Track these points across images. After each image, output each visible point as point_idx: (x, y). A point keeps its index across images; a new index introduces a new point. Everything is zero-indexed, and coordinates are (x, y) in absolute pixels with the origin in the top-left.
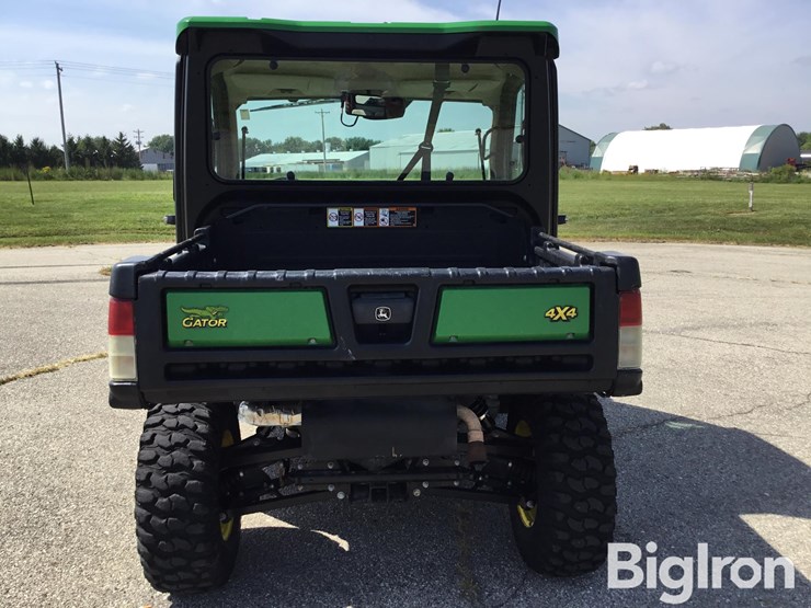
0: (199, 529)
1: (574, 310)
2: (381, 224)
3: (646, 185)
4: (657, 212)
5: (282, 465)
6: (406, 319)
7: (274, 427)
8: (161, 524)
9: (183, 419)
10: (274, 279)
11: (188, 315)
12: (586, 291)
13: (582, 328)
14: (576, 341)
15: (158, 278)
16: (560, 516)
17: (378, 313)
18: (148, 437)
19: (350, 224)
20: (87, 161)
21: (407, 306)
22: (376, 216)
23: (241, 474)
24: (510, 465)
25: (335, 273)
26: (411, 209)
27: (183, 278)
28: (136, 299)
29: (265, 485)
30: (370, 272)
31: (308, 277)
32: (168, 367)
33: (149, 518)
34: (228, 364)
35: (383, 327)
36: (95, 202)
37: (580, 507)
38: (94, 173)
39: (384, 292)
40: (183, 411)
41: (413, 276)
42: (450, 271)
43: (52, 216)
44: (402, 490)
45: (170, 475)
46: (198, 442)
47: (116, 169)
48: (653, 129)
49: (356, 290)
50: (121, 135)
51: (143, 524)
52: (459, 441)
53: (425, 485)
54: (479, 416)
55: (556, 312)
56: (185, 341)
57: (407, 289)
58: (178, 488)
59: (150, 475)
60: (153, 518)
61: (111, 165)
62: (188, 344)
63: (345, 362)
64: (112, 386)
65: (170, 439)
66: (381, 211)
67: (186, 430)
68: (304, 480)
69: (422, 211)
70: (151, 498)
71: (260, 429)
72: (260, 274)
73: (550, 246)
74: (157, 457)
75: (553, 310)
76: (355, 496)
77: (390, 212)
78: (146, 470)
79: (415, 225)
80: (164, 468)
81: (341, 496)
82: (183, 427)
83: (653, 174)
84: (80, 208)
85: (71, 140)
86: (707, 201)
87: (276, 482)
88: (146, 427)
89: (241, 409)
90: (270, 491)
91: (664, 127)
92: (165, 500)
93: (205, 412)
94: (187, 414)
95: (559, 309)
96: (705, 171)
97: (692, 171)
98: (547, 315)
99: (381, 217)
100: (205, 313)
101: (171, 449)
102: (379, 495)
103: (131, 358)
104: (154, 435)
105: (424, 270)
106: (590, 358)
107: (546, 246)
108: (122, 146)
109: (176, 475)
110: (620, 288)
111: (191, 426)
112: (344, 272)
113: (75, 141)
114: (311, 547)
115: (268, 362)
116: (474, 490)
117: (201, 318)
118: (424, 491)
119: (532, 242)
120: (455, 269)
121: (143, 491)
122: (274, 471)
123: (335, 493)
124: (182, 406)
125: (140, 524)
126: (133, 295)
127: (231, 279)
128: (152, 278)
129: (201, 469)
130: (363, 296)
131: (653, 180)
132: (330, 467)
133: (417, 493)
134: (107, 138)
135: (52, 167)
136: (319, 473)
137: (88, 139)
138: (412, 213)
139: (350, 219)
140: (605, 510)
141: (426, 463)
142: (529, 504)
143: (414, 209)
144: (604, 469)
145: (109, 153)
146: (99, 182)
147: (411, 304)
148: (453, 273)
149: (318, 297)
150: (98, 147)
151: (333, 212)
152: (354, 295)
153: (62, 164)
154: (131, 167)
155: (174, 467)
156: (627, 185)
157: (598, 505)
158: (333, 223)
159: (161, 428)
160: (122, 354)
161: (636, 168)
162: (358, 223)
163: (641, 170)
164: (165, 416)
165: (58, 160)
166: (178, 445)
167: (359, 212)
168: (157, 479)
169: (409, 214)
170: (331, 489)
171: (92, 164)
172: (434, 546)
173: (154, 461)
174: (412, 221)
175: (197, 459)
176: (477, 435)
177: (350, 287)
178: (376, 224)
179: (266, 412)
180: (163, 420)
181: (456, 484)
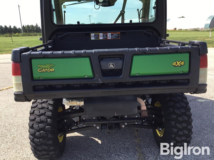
0: (50, 142)
1: (183, 62)
2: (108, 38)
3: (179, 33)
4: (184, 39)
5: (78, 117)
6: (120, 67)
7: (75, 106)
8: (38, 141)
9: (44, 105)
10: (71, 53)
11: (40, 68)
12: (187, 55)
13: (186, 69)
14: (184, 74)
15: (28, 54)
16: (173, 136)
17: (110, 65)
18: (32, 112)
19: (98, 39)
20: (28, 31)
21: (120, 62)
22: (107, 36)
23: (65, 121)
24: (154, 116)
25: (93, 51)
26: (118, 33)
27: (37, 54)
28: (21, 62)
29: (73, 124)
30: (106, 50)
31: (83, 52)
32: (34, 87)
33: (33, 139)
34: (56, 85)
35: (112, 70)
36: (29, 41)
37: (181, 133)
38: (30, 34)
39: (112, 58)
40: (44, 102)
41: (122, 51)
42: (136, 49)
43: (17, 45)
44: (118, 126)
45: (40, 124)
46: (49, 113)
47: (35, 33)
48: (180, 18)
49: (102, 57)
50: (37, 24)
51: (32, 141)
52: (138, 109)
53: (126, 124)
54: (144, 100)
55: (177, 63)
56: (40, 77)
57: (121, 56)
58: (43, 129)
59: (33, 124)
60: (35, 139)
61: (34, 32)
62: (41, 78)
63: (98, 84)
64: (15, 94)
65: (39, 112)
66: (108, 34)
67: (45, 109)
68: (86, 123)
69: (122, 33)
70: (34, 132)
71: (70, 106)
72: (66, 52)
73: (166, 43)
74: (35, 118)
75: (175, 63)
76: (103, 128)
77: (111, 34)
78: (32, 123)
79: (119, 38)
80: (37, 122)
81: (98, 128)
82: (44, 108)
83: (180, 30)
84: (25, 43)
85: (23, 26)
86: (197, 36)
87: (77, 123)
88: (32, 108)
89: (63, 100)
90: (75, 126)
91: (183, 17)
92: (38, 133)
93: (51, 102)
94: (45, 103)
95: (177, 62)
96: (195, 29)
97: (191, 29)
98: (173, 64)
99: (108, 36)
100: (46, 67)
101: (40, 116)
102: (110, 128)
103: (21, 84)
104: (34, 111)
105: (127, 49)
106: (189, 80)
107: (165, 43)
108: (37, 27)
109: (42, 124)
110: (200, 54)
111: (47, 107)
112: (97, 50)
113: (25, 26)
114: (89, 142)
115: (70, 84)
116: (141, 125)
117: (45, 68)
118: (125, 126)
119: (159, 42)
120: (138, 48)
121: (31, 130)
122: (76, 119)
123: (96, 127)
124: (44, 100)
125: (31, 141)
126: (19, 61)
127: (55, 54)
128: (26, 54)
129: (50, 122)
130: (104, 59)
131: (181, 31)
132: (94, 119)
133: (123, 126)
134: (33, 25)
135: (18, 33)
136: (90, 120)
137: (28, 25)
138: (118, 34)
139: (98, 37)
140: (189, 134)
141: (126, 117)
142: (160, 129)
143: (119, 33)
144: (189, 120)
145: (34, 29)
146: (31, 37)
147: (122, 62)
148: (138, 50)
149: (87, 60)
150: (31, 27)
151: (92, 35)
152: (101, 59)
153: (21, 32)
154: (40, 32)
155: (41, 122)
156: (174, 33)
157: (186, 132)
158: (93, 39)
159: (36, 108)
160: (17, 82)
161: (176, 29)
162: (101, 38)
163: (177, 29)
164: (38, 104)
165: (20, 31)
166: (42, 114)
167: (101, 34)
168: (36, 126)
169: (117, 35)
170: (95, 126)
171: (29, 32)
172: (128, 141)
173: (34, 120)
174: (118, 37)
175: (49, 119)
176: (144, 108)
177: (99, 56)
178: (107, 38)
179: (72, 101)
180: (37, 105)
181: (136, 123)
